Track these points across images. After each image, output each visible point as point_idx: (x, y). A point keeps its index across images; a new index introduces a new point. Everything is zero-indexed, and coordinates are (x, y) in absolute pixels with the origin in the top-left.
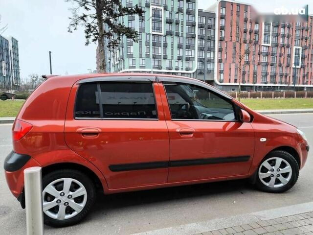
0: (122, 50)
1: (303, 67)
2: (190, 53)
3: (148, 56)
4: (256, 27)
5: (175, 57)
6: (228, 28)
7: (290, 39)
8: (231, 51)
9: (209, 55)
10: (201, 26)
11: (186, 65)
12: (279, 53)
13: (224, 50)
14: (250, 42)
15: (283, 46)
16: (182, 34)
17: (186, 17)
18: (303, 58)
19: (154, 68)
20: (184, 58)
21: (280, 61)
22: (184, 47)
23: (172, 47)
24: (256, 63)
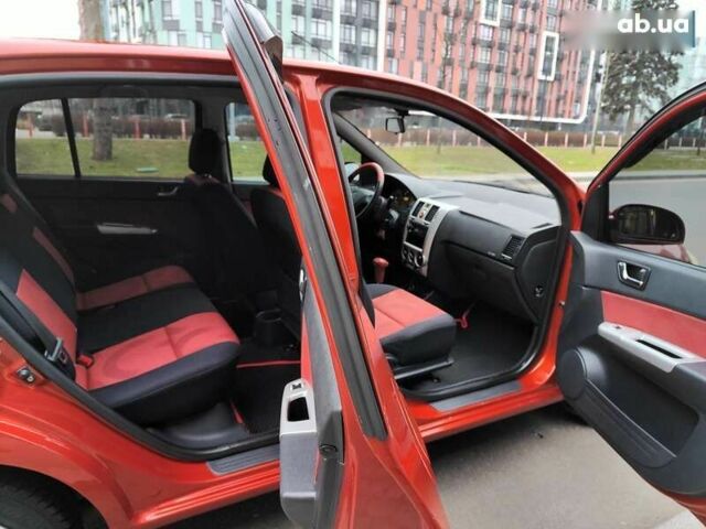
0: (150, 6)
1: (558, 79)
2: (321, 27)
7: (538, 12)
8: (414, 30)
9: (367, 38)
12: (514, 44)
13: (399, 28)
14: (456, 15)
15: (523, 28)
18: (560, 60)
20: (308, 41)
21: (514, 63)
22: (309, 11)
23: (279, 10)
24: (468, 65)
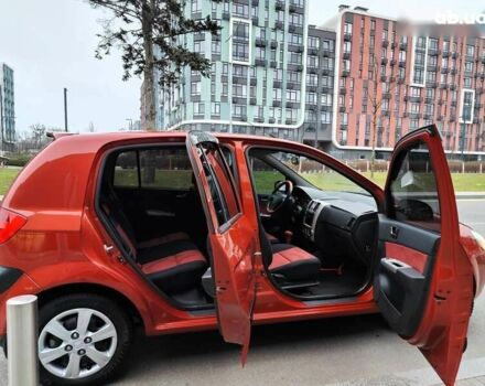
0: (184, 88)
1: (477, 122)
2: (293, 95)
3: (224, 99)
4: (402, 56)
5: (270, 103)
6: (356, 57)
7: (457, 76)
8: (360, 94)
9: (325, 100)
10: (312, 53)
11: (286, 115)
12: (438, 99)
13: (348, 92)
14: (392, 81)
15: (445, 88)
16: (282, 64)
17: (288, 36)
18: (477, 108)
19: (234, 118)
20: (284, 104)
21: (439, 113)
22: (285, 85)
23: (265, 86)
24: (401, 115)
